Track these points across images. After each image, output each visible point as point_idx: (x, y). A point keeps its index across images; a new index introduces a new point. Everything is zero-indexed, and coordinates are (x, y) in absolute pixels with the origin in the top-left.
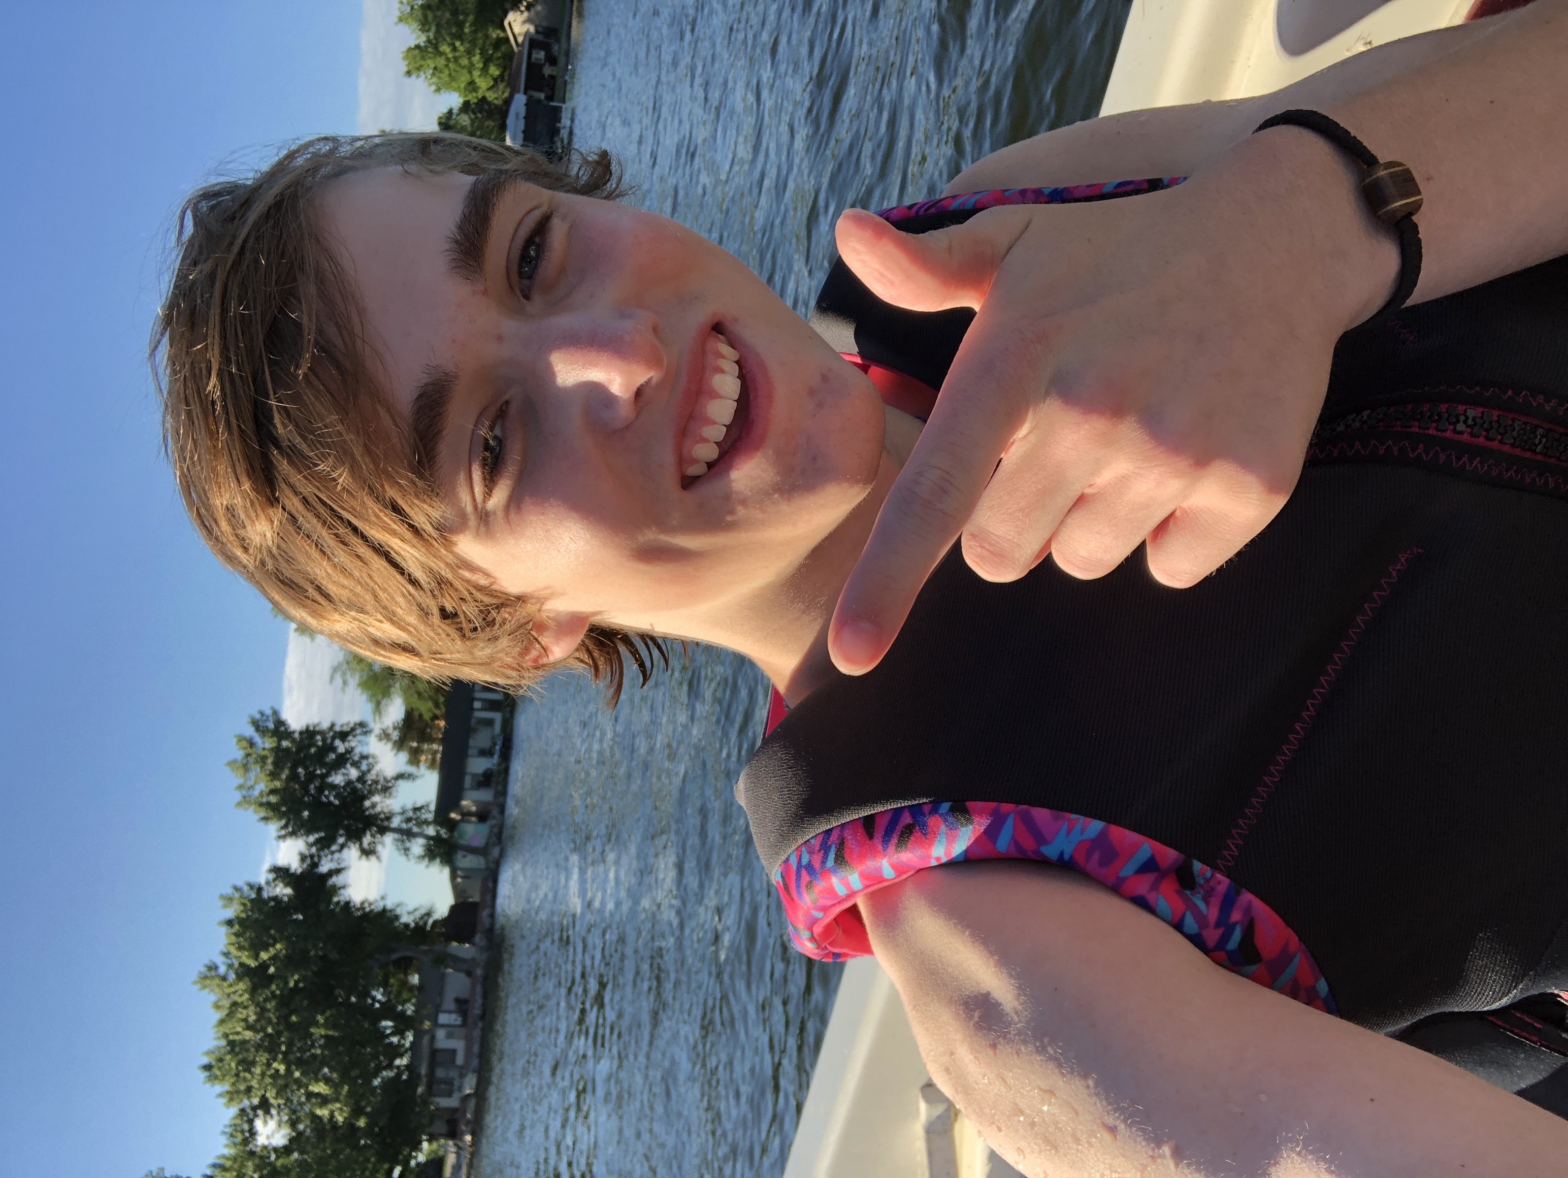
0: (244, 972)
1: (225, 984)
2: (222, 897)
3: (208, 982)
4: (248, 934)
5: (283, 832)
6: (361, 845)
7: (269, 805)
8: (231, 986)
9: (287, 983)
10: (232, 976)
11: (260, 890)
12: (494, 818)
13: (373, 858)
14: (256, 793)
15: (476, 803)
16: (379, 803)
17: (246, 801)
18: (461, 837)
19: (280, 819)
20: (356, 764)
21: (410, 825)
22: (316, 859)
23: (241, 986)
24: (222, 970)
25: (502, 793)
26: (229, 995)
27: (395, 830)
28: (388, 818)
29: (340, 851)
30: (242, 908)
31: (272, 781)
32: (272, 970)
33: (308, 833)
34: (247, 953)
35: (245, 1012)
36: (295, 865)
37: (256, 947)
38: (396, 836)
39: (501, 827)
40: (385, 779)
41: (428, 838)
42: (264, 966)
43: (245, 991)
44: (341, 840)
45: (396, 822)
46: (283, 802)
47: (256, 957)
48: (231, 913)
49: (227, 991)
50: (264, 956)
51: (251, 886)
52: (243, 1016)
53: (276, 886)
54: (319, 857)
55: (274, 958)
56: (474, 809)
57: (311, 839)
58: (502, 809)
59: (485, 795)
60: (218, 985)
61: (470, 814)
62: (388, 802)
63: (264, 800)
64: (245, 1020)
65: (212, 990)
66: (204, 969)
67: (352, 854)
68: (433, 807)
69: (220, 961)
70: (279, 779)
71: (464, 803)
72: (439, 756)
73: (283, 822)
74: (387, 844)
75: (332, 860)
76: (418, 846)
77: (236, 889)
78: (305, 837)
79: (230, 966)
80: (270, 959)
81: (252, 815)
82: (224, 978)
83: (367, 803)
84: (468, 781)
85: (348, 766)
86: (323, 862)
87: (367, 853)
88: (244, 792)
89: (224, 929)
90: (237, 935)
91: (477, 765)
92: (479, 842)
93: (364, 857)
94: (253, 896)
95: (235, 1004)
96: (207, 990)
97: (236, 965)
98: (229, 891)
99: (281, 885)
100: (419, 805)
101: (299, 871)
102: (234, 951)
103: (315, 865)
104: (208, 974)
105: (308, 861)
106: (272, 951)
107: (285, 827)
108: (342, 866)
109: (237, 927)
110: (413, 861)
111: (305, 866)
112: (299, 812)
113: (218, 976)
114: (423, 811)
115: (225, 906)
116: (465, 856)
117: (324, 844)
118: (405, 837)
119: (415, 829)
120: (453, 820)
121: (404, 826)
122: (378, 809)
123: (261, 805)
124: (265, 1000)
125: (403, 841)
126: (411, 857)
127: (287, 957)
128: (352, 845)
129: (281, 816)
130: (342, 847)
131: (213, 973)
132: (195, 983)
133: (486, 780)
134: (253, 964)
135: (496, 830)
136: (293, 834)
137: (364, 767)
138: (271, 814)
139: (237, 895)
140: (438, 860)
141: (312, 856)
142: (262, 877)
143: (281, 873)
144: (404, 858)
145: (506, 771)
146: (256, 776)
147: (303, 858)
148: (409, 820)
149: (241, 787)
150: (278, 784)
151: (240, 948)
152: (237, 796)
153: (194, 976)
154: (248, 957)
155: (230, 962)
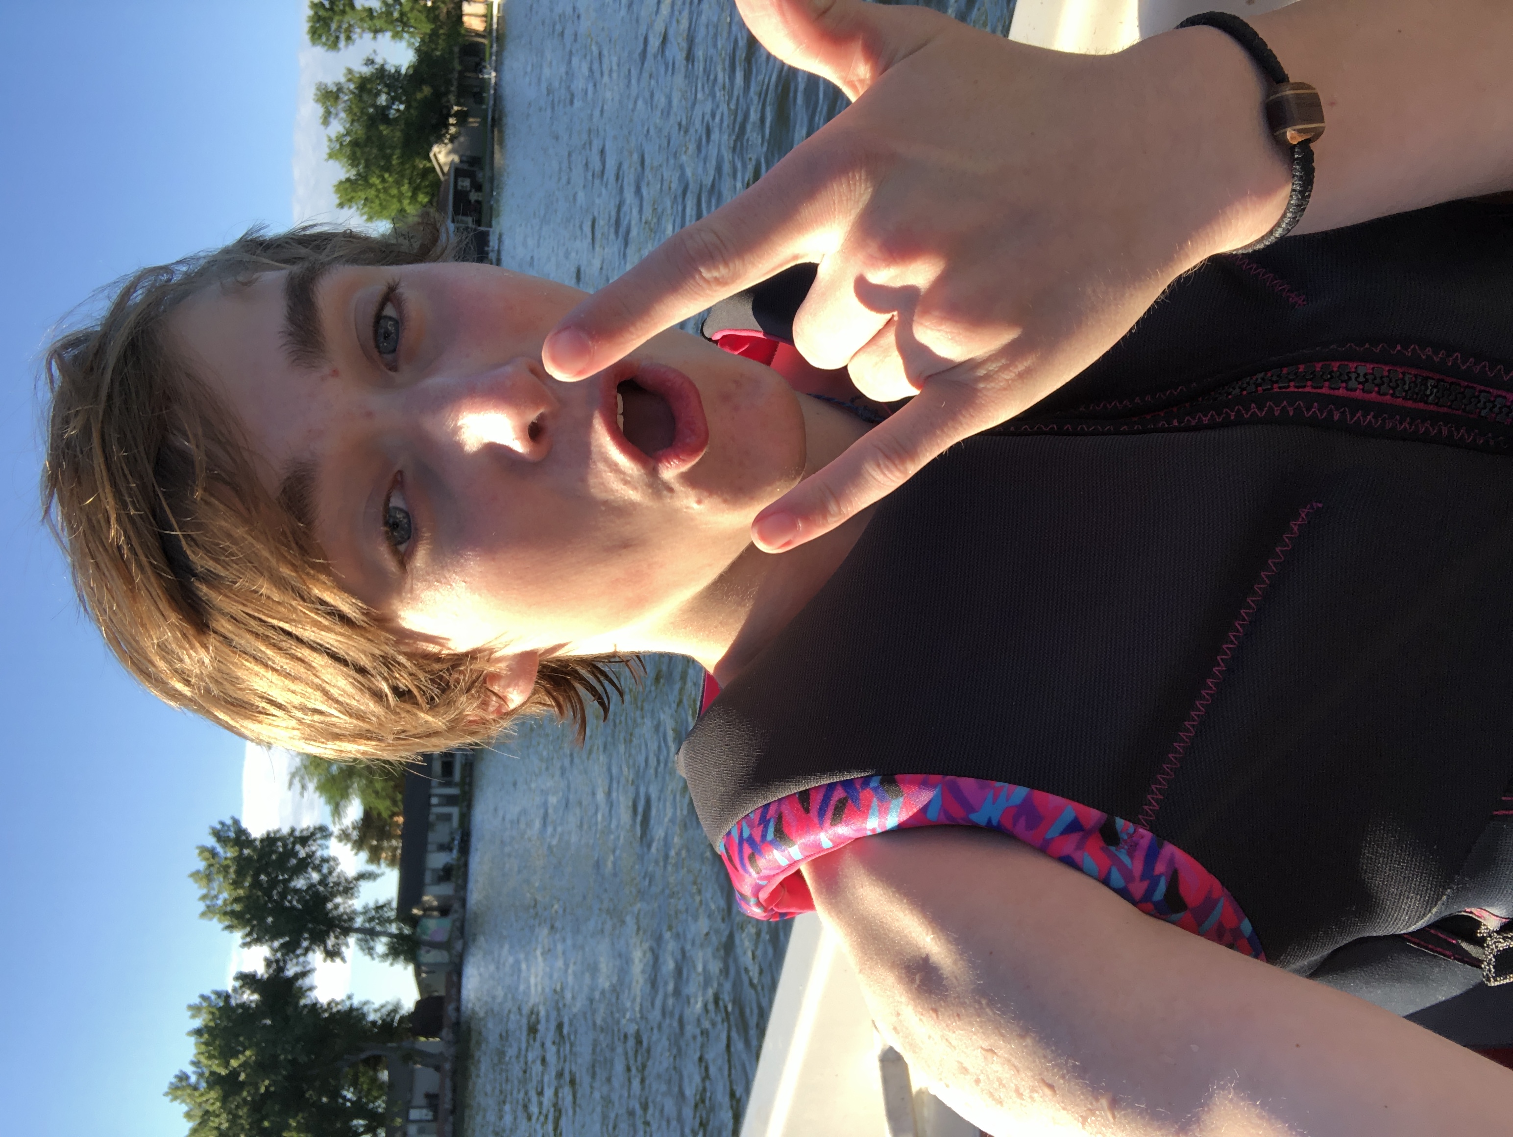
0: (215, 1080)
1: (197, 1094)
2: (190, 1007)
3: (179, 1093)
4: (217, 1043)
5: (248, 939)
6: (325, 947)
7: (233, 914)
8: (202, 1095)
9: (258, 1089)
10: (203, 1085)
11: (227, 997)
12: (456, 912)
13: (338, 960)
14: (220, 902)
15: (437, 897)
16: (341, 904)
17: (210, 911)
18: (424, 933)
19: (244, 927)
20: (318, 869)
21: (373, 924)
22: (281, 964)
23: (213, 1094)
24: (193, 1079)
25: (463, 886)
26: (200, 1105)
27: (357, 930)
28: (351, 919)
29: (305, 954)
30: (211, 1017)
31: (235, 889)
32: (242, 1077)
33: (273, 938)
34: (217, 1062)
35: (217, 1120)
36: (261, 970)
37: (226, 1054)
38: (360, 936)
39: (463, 921)
40: (346, 880)
41: (391, 935)
42: (234, 1074)
43: (217, 1099)
44: (305, 944)
45: (359, 922)
46: (247, 909)
47: (227, 1065)
48: (198, 1023)
49: (199, 1100)
50: (234, 1063)
51: (218, 994)
52: (216, 1125)
53: (243, 992)
54: (285, 962)
55: (244, 1065)
56: (435, 903)
57: (276, 944)
58: (463, 902)
59: (446, 889)
60: (189, 1095)
61: (432, 909)
62: (350, 902)
63: (229, 909)
64: (218, 1128)
65: (183, 1101)
66: (174, 1080)
67: (316, 958)
68: (395, 904)
69: (190, 1070)
70: (242, 887)
71: (426, 898)
72: (399, 852)
73: (248, 929)
74: (351, 946)
75: (297, 964)
76: (381, 945)
77: (204, 997)
78: (269, 943)
79: (201, 1075)
80: (240, 1066)
81: (216, 925)
82: (195, 1088)
83: (330, 906)
84: (428, 877)
85: (310, 870)
86: (288, 967)
87: (332, 954)
88: (208, 902)
89: (192, 1040)
90: (206, 1044)
91: (437, 860)
92: (442, 937)
93: (329, 961)
94: (221, 1004)
95: (207, 1112)
96: (179, 1101)
97: (207, 1074)
98: (197, 1000)
99: (248, 992)
100: (381, 901)
101: (266, 976)
102: (203, 1060)
103: (281, 970)
104: (179, 1084)
105: (274, 966)
106: (242, 1058)
107: (249, 934)
108: (308, 968)
109: (206, 1036)
110: (377, 960)
111: (271, 971)
112: (262, 920)
113: (189, 1085)
114: (385, 909)
115: (193, 1016)
116: (428, 952)
117: (289, 948)
118: (368, 937)
119: (378, 928)
120: (415, 915)
121: (367, 925)
122: (341, 909)
123: (225, 913)
124: (237, 1107)
125: (366, 941)
126: (375, 956)
127: (255, 1062)
128: (316, 948)
129: (247, 922)
130: (307, 950)
131: (184, 1084)
132: (166, 1094)
133: (446, 874)
134: (223, 1072)
135: (458, 924)
136: (258, 940)
137: (325, 870)
138: (236, 922)
139: (205, 1004)
140: (402, 957)
141: (277, 961)
142: (229, 984)
143: (248, 980)
144: (368, 958)
145: (466, 865)
146: (220, 886)
147: (268, 963)
148: (371, 919)
149: (204, 897)
150: (241, 892)
151: (210, 1057)
152: (202, 906)
153: (166, 1089)
154: (218, 1065)
155: (200, 1071)
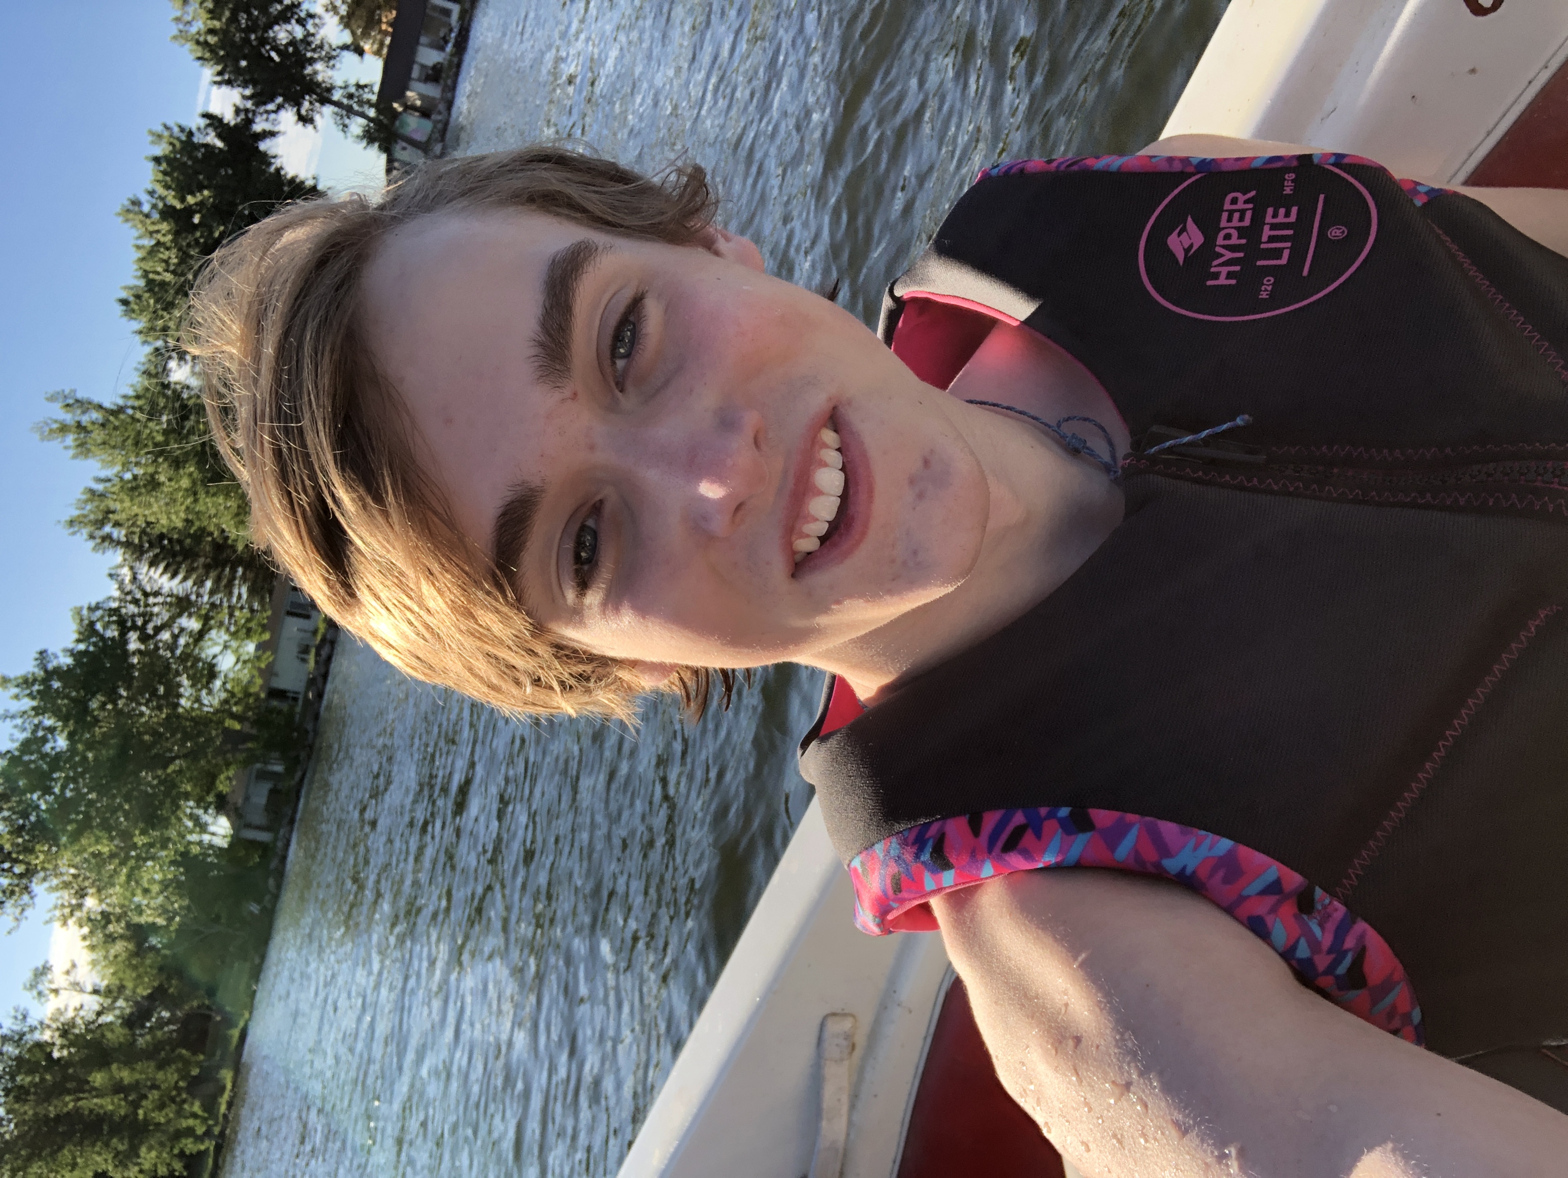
0: (168, 213)
1: (148, 221)
2: (152, 133)
3: (131, 216)
4: (175, 175)
5: (218, 79)
6: (299, 113)
7: (206, 44)
8: (153, 223)
9: (211, 233)
10: (156, 216)
11: (191, 134)
12: (440, 113)
13: (310, 127)
14: (194, 30)
15: (422, 97)
16: (321, 72)
17: (182, 36)
18: (402, 126)
19: (217, 63)
20: (301, 22)
21: (351, 102)
22: (250, 115)
23: (165, 227)
24: (146, 208)
25: (451, 89)
26: (151, 233)
27: (335, 104)
28: (330, 90)
29: (275, 112)
30: (171, 148)
31: (212, 19)
32: (196, 219)
33: (245, 85)
34: (173, 193)
35: (167, 253)
36: (229, 117)
37: (182, 191)
38: (336, 109)
39: (446, 124)
40: (330, 46)
41: (370, 119)
42: (189, 212)
43: (169, 232)
44: (280, 100)
45: (337, 96)
46: (222, 44)
47: (183, 200)
48: (159, 150)
49: (152, 228)
50: (190, 200)
51: (182, 129)
52: (165, 257)
53: (207, 134)
54: (254, 112)
55: (201, 204)
56: (418, 103)
57: (248, 92)
58: (450, 104)
59: (433, 91)
60: (141, 222)
61: (414, 108)
62: (330, 73)
63: (202, 39)
64: (166, 262)
65: (135, 226)
66: (127, 203)
67: (288, 117)
68: (376, 89)
69: (145, 198)
70: (219, 19)
71: (409, 94)
72: (388, 41)
73: (219, 68)
74: (325, 115)
75: (267, 120)
76: (357, 125)
77: (167, 127)
78: (240, 90)
79: (154, 206)
80: (196, 204)
81: (187, 52)
82: (147, 216)
83: (309, 70)
84: (416, 72)
85: (293, 21)
86: (258, 119)
87: (305, 120)
88: (181, 27)
89: (151, 165)
90: (165, 173)
91: (429, 56)
92: (421, 137)
93: (301, 124)
94: (184, 138)
95: (159, 243)
96: (129, 225)
97: (161, 205)
98: (159, 129)
99: (213, 134)
100: (362, 83)
101: (232, 123)
102: (161, 191)
103: (249, 122)
104: (131, 207)
105: (242, 116)
106: (199, 197)
107: (220, 73)
108: (276, 129)
109: (164, 166)
110: (350, 140)
111: (239, 120)
112: (237, 61)
113: (141, 212)
114: (366, 90)
115: (153, 142)
116: (404, 149)
117: (260, 98)
118: (344, 113)
119: (356, 107)
120: (395, 109)
121: (345, 101)
122: (320, 78)
123: (198, 43)
124: (189, 245)
125: (342, 117)
126: (349, 135)
127: (214, 205)
128: (290, 108)
129: (219, 60)
130: (280, 107)
131: (136, 208)
132: (119, 214)
133: (434, 75)
134: (179, 206)
135: (440, 126)
136: (229, 83)
137: (310, 27)
138: (207, 55)
139: (166, 133)
140: (377, 145)
141: (247, 111)
142: (196, 122)
143: (214, 121)
144: (341, 134)
145: (459, 65)
146: (195, 11)
147: (238, 111)
148: (350, 96)
149: (178, 20)
150: (217, 24)
151: (167, 187)
152: (174, 30)
153: (118, 209)
154: (174, 197)
155: (154, 201)
